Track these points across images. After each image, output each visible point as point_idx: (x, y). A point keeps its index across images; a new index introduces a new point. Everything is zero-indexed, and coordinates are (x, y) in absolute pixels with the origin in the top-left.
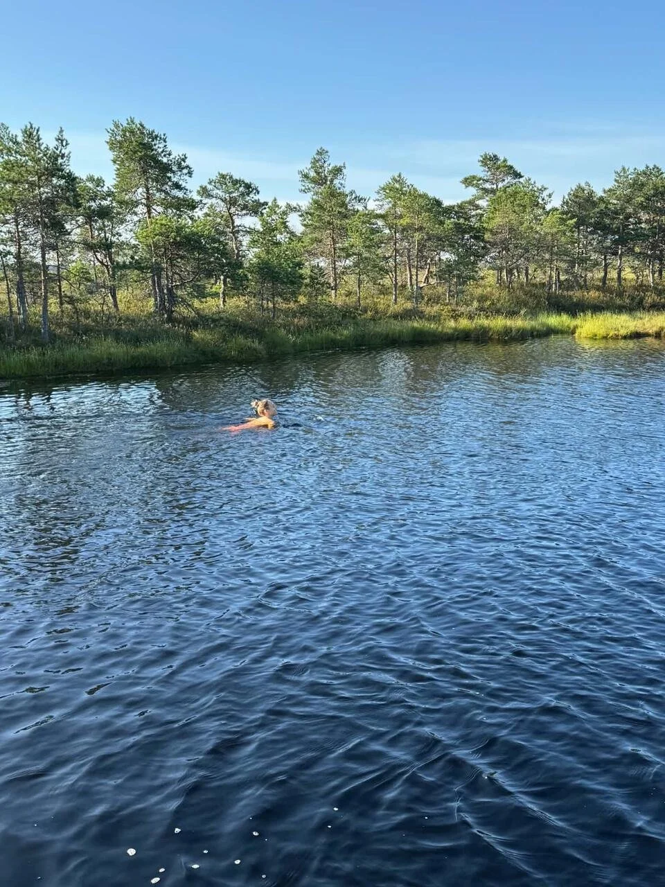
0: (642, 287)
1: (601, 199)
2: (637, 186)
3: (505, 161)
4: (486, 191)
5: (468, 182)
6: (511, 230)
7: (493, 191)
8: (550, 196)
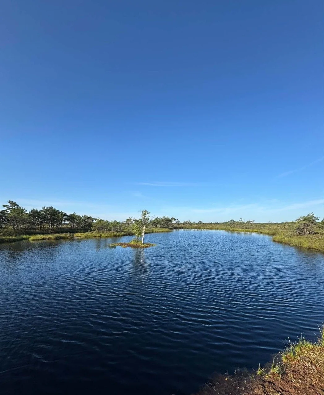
0: (49, 229)
1: (39, 212)
2: (47, 210)
3: (15, 203)
4: (10, 208)
5: (4, 206)
6: (15, 217)
7: (11, 208)
8: (26, 211)
